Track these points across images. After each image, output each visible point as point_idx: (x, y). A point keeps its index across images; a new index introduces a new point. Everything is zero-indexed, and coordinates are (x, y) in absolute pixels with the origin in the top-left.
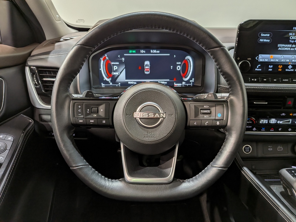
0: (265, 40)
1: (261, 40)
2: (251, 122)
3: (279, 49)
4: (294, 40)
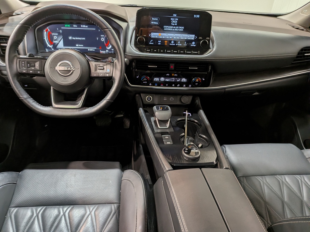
0: (155, 23)
1: (152, 23)
2: (146, 79)
3: (165, 29)
4: (175, 23)
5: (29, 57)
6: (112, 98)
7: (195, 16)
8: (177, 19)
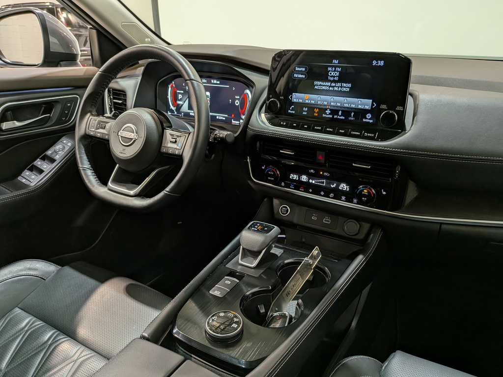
0: (300, 76)
1: (296, 75)
2: (273, 173)
3: (316, 87)
4: (334, 77)
7: (374, 63)
8: (339, 69)
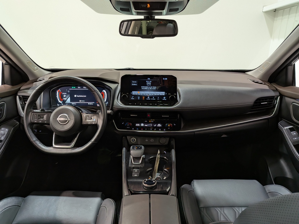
0: (135, 85)
1: (133, 84)
2: (129, 125)
3: (142, 89)
4: (149, 84)
5: (41, 111)
6: (96, 140)
7: (164, 79)
8: (151, 82)
